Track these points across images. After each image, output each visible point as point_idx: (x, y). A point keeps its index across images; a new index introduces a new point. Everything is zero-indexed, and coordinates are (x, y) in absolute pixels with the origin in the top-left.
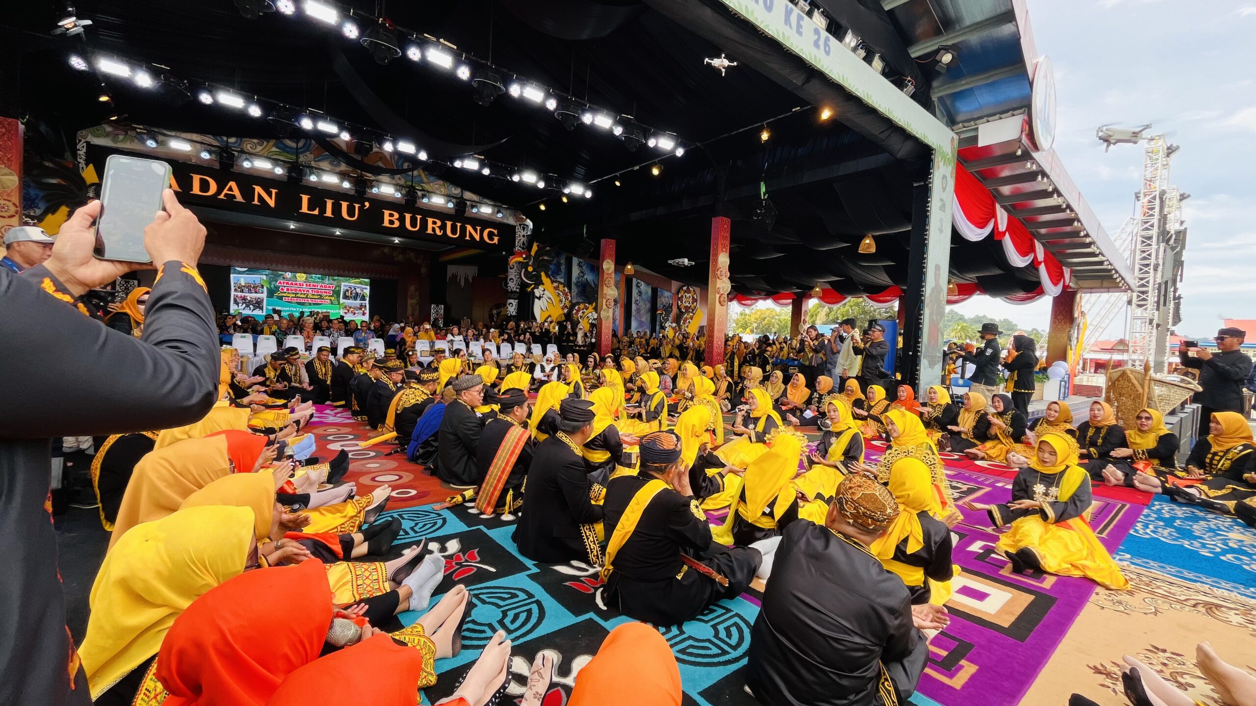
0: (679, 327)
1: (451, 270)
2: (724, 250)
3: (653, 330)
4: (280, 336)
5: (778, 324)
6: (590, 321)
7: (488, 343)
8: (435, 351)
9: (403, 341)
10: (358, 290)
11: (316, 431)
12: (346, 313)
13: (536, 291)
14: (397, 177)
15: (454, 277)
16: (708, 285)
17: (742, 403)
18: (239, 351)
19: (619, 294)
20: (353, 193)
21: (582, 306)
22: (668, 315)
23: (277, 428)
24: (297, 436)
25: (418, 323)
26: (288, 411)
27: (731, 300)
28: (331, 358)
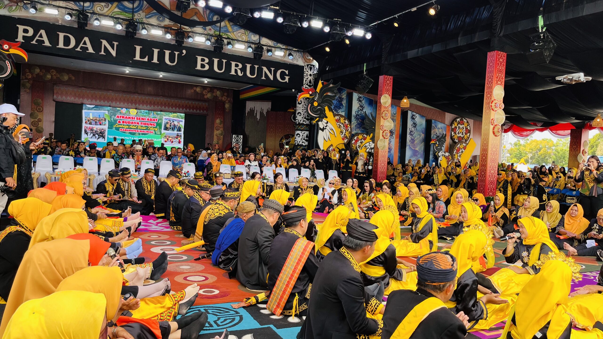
0: (452, 157)
1: (250, 105)
2: (499, 83)
3: (426, 160)
4: (117, 159)
5: (555, 155)
6: (368, 150)
7: (279, 168)
8: (235, 174)
9: (210, 166)
10: (176, 123)
11: (142, 236)
12: (166, 141)
13: (320, 123)
14: (208, 28)
15: (252, 111)
16: (482, 117)
17: (514, 231)
18: (88, 171)
19: (395, 126)
20: (173, 43)
21: (360, 137)
22: (441, 145)
23: (114, 233)
24: (128, 240)
25: (221, 151)
26: (122, 219)
27: (506, 131)
28: (155, 178)
